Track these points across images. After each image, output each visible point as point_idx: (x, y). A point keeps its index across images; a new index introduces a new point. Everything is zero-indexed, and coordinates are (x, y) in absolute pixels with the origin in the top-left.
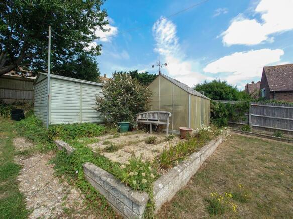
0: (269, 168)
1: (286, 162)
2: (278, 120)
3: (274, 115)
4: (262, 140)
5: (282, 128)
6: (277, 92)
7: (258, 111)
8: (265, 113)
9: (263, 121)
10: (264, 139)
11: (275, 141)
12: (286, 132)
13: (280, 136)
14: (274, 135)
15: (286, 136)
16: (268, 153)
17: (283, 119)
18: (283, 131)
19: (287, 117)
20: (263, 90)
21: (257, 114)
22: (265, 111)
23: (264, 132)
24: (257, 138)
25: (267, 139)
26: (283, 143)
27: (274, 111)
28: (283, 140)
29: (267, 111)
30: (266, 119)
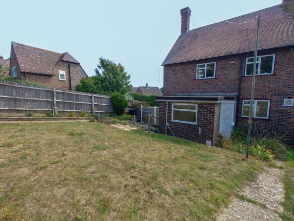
0: (16, 152)
1: (34, 139)
2: (28, 100)
3: (24, 96)
4: (12, 124)
5: (32, 108)
6: (28, 73)
7: (6, 91)
8: (14, 94)
9: (12, 103)
10: (14, 122)
11: (26, 122)
12: (36, 112)
13: (31, 116)
14: (25, 116)
15: (37, 115)
16: (17, 136)
17: (33, 100)
18: (33, 111)
19: (36, 98)
20: (13, 68)
21: (5, 95)
22: (14, 91)
23: (15, 115)
24: (7, 122)
25: (19, 122)
26: (34, 122)
27: (23, 92)
28: (34, 119)
29: (16, 91)
30: (16, 100)
